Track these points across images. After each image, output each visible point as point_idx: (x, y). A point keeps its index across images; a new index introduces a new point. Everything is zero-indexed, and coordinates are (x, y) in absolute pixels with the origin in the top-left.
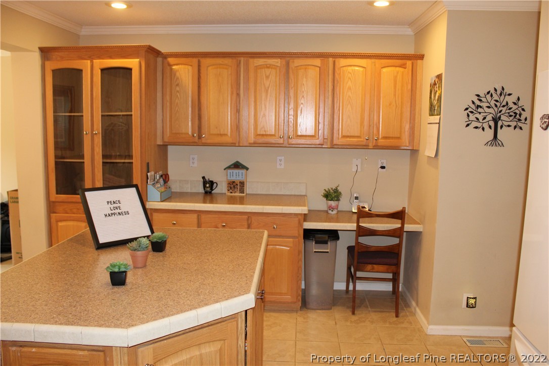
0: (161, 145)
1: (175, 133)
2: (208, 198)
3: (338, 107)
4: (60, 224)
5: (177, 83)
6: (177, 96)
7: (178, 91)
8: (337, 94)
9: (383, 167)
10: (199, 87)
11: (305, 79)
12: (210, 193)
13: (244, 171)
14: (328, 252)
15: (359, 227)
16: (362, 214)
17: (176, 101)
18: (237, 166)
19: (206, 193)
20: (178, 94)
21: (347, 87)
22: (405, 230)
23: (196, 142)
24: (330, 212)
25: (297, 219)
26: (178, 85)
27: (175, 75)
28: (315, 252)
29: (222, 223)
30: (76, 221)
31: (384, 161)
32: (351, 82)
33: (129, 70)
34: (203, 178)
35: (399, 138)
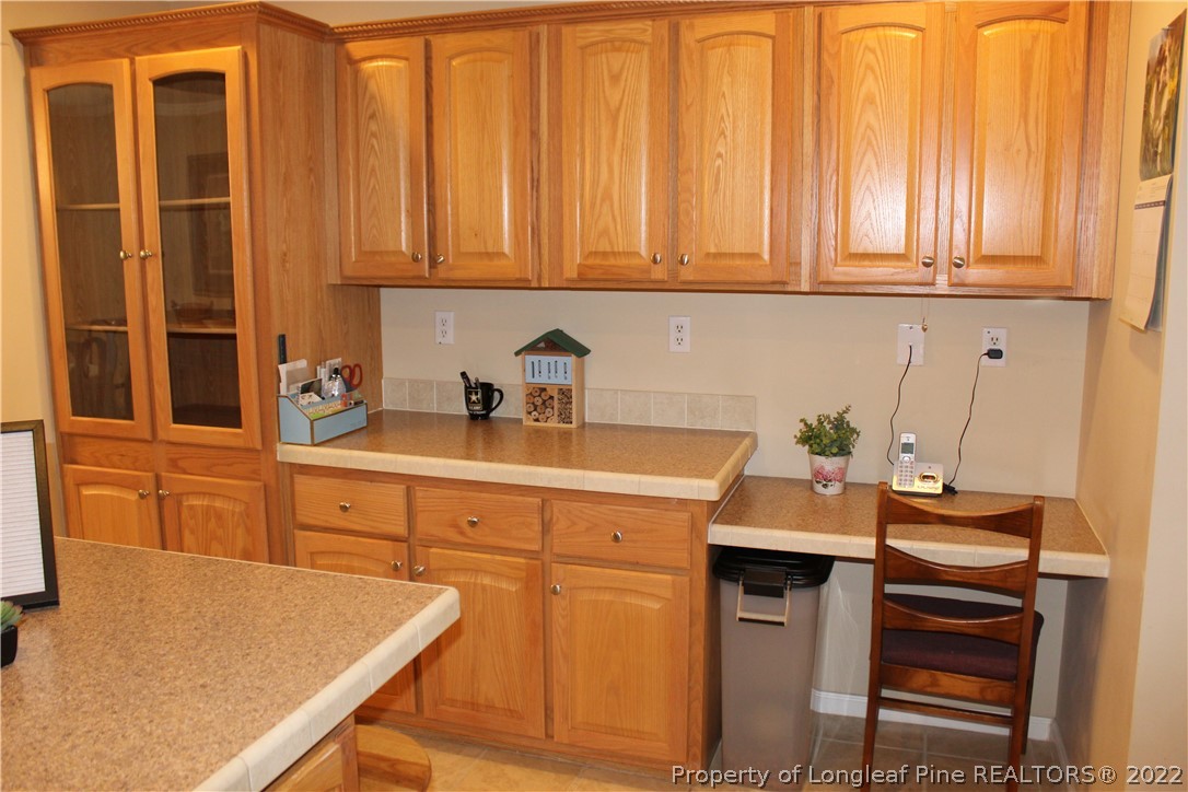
0: (334, 285)
1: (370, 252)
2: (479, 430)
3: (833, 164)
4: (87, 492)
5: (370, 112)
6: (373, 146)
7: (374, 135)
8: (829, 119)
9: (995, 354)
10: (429, 119)
11: (727, 79)
12: (486, 417)
13: (571, 360)
14: (782, 624)
15: (882, 548)
16: (896, 510)
17: (371, 159)
18: (556, 343)
19: (473, 417)
20: (375, 142)
21: (862, 96)
22: (1041, 569)
23: (422, 278)
24: (819, 488)
25: (685, 516)
26: (373, 116)
27: (366, 87)
28: (741, 619)
29: (471, 514)
30: (118, 485)
31: (1001, 334)
32: (876, 78)
33: (219, 77)
34: (464, 375)
35: (1037, 260)
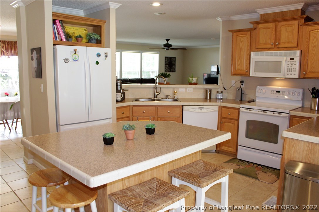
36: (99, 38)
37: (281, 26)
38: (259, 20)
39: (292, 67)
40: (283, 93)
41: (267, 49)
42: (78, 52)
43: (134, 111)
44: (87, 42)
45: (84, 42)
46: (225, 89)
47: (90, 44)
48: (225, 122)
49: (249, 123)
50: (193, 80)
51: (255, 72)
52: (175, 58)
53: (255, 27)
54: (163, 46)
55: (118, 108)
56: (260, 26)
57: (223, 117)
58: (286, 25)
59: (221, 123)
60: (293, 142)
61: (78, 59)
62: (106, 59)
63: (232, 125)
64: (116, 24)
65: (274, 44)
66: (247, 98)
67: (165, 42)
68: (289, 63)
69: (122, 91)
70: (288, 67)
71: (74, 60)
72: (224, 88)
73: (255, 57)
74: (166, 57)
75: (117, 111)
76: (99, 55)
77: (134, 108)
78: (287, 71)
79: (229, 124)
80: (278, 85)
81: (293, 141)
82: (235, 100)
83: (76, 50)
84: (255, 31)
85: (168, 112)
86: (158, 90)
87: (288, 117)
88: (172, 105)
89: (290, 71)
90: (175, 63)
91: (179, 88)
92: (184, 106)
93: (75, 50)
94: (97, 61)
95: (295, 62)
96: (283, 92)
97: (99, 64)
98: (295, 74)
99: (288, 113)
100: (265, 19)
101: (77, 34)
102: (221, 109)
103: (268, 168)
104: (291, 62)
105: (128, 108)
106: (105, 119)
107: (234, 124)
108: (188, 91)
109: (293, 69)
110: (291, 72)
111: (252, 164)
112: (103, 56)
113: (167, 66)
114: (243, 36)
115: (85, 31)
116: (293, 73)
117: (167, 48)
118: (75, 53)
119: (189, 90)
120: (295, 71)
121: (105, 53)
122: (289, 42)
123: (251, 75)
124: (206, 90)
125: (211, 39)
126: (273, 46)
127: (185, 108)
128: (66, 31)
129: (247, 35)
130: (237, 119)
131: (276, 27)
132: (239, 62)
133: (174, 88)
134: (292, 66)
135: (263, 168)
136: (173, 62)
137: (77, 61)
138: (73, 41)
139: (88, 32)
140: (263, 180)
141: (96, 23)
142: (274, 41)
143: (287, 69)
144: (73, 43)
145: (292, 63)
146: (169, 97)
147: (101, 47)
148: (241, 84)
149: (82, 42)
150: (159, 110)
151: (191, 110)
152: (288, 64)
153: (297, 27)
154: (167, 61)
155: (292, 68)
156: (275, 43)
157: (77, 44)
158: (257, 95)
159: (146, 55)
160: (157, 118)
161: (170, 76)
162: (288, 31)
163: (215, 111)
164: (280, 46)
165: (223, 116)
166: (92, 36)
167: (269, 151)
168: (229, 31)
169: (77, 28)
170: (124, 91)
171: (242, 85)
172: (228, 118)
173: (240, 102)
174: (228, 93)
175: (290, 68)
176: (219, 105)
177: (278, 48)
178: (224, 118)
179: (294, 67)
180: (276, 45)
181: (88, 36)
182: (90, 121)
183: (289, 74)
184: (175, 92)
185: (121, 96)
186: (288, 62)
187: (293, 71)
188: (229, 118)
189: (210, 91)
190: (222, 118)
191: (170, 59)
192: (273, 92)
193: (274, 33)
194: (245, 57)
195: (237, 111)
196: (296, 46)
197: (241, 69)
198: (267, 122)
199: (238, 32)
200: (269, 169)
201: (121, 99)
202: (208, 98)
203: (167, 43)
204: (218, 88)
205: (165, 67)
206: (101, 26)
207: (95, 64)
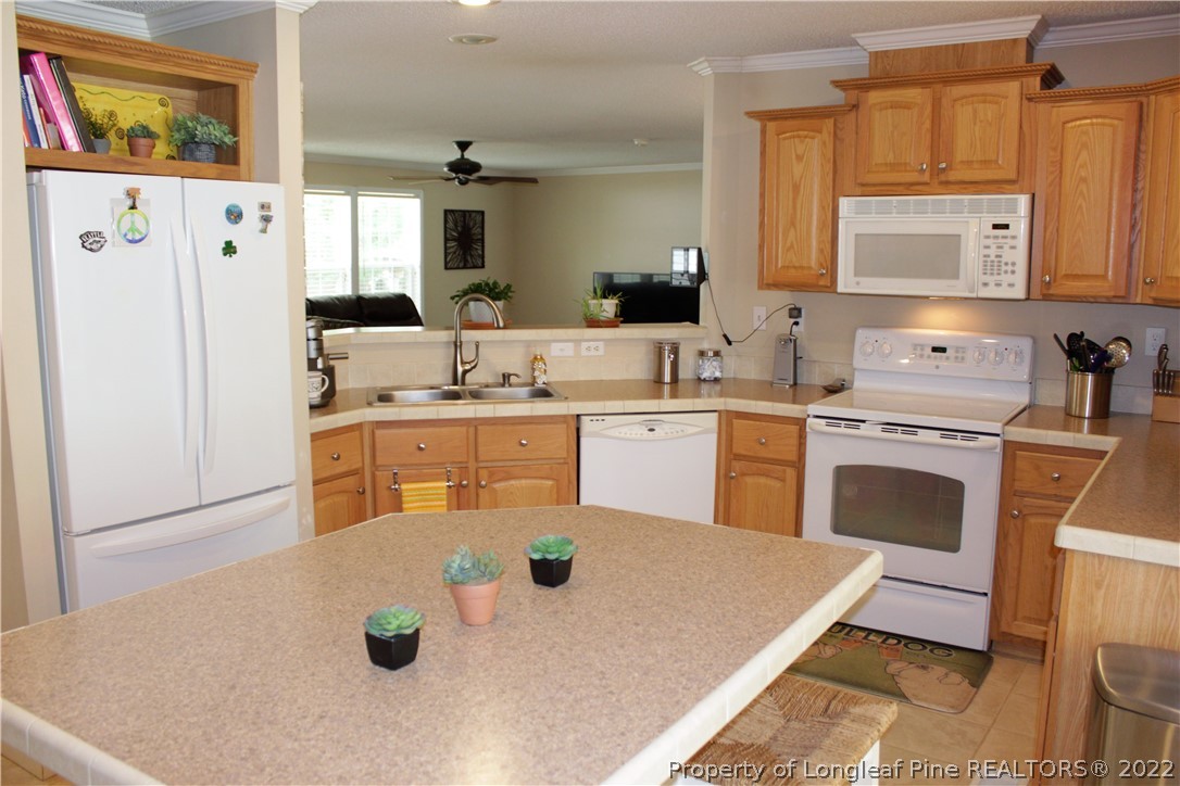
36: (228, 140)
37: (955, 101)
38: (866, 75)
39: (1000, 256)
40: (960, 355)
41: (901, 188)
42: (147, 202)
43: (379, 446)
44: (173, 158)
45: (160, 157)
46: (729, 343)
47: (189, 165)
48: (743, 474)
49: (844, 475)
50: (605, 307)
51: (856, 275)
52: (482, 213)
53: (854, 103)
54: (446, 169)
55: (315, 437)
56: (874, 97)
57: (735, 455)
58: (972, 96)
59: (728, 478)
60: (1099, 569)
61: (144, 232)
62: (264, 231)
63: (778, 484)
64: (302, 80)
65: (928, 169)
66: (816, 376)
67: (455, 154)
68: (989, 242)
69: (324, 362)
70: (985, 256)
71: (130, 237)
72: (725, 336)
73: (858, 217)
74: (446, 212)
75: (313, 449)
76: (234, 215)
77: (379, 433)
78: (981, 272)
79: (763, 480)
80: (938, 325)
81: (1101, 564)
82: (772, 384)
83: (137, 191)
84: (853, 114)
85: (522, 445)
86: (468, 354)
87: (998, 450)
88: (535, 413)
89: (992, 274)
90: (483, 234)
91: (548, 342)
92: (583, 417)
93: (132, 194)
94: (228, 240)
95: (1014, 237)
96: (957, 349)
97: (235, 252)
98: (1011, 285)
99: (998, 435)
100: (889, 73)
101: (126, 121)
102: (730, 425)
103: (925, 648)
104: (996, 237)
105: (357, 433)
106: (268, 490)
107: (783, 480)
108: (584, 353)
109: (1006, 264)
110: (996, 277)
111: (864, 634)
112: (252, 216)
113: (453, 244)
114: (806, 137)
115: (160, 109)
116: (1006, 279)
117: (461, 176)
118: (133, 207)
119: (588, 349)
120: (1013, 272)
121: (263, 207)
122: (985, 163)
123: (840, 289)
124: (659, 348)
125: (632, 141)
126: (926, 178)
127: (587, 425)
128: (81, 105)
129: (820, 132)
130: (795, 462)
131: (936, 104)
132: (792, 233)
133: (528, 344)
134: (999, 252)
135: (906, 645)
136: (476, 231)
137: (140, 240)
138: (111, 153)
139: (176, 110)
140: (925, 700)
141: (214, 72)
142: (927, 158)
143: (981, 264)
144: (116, 161)
145: (1000, 240)
146: (513, 379)
147: (238, 179)
148: (793, 320)
149: (153, 156)
150: (481, 439)
151: (615, 432)
152: (987, 247)
153: (1017, 105)
154: (451, 225)
155: (999, 262)
156: (934, 163)
157: (136, 164)
158: (858, 361)
159: (370, 203)
160: (477, 472)
161: (510, 294)
162: (981, 122)
163: (706, 431)
164: (953, 176)
165: (734, 451)
166: (199, 128)
167: (925, 581)
168: (751, 115)
169: (127, 94)
170: (332, 363)
171: (796, 323)
172: (758, 458)
173: (791, 390)
174: (738, 356)
175: (992, 262)
176: (721, 408)
177: (947, 183)
178: (738, 457)
179: (1008, 255)
180: (936, 171)
181: (179, 130)
182: (203, 503)
183: (992, 284)
184: (536, 358)
185: (323, 385)
186: (988, 237)
187: (1006, 272)
188: (764, 458)
189: (675, 350)
190: (732, 457)
191: (464, 217)
192: (922, 350)
193: (928, 124)
194: (815, 218)
195: (794, 429)
196: (1013, 176)
197: (797, 264)
198: (916, 472)
199: (786, 118)
200: (931, 651)
201: (324, 395)
202: (667, 378)
203: (463, 156)
204: (703, 339)
205: (446, 248)
206: (234, 88)
207: (221, 252)
